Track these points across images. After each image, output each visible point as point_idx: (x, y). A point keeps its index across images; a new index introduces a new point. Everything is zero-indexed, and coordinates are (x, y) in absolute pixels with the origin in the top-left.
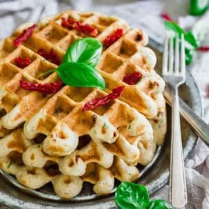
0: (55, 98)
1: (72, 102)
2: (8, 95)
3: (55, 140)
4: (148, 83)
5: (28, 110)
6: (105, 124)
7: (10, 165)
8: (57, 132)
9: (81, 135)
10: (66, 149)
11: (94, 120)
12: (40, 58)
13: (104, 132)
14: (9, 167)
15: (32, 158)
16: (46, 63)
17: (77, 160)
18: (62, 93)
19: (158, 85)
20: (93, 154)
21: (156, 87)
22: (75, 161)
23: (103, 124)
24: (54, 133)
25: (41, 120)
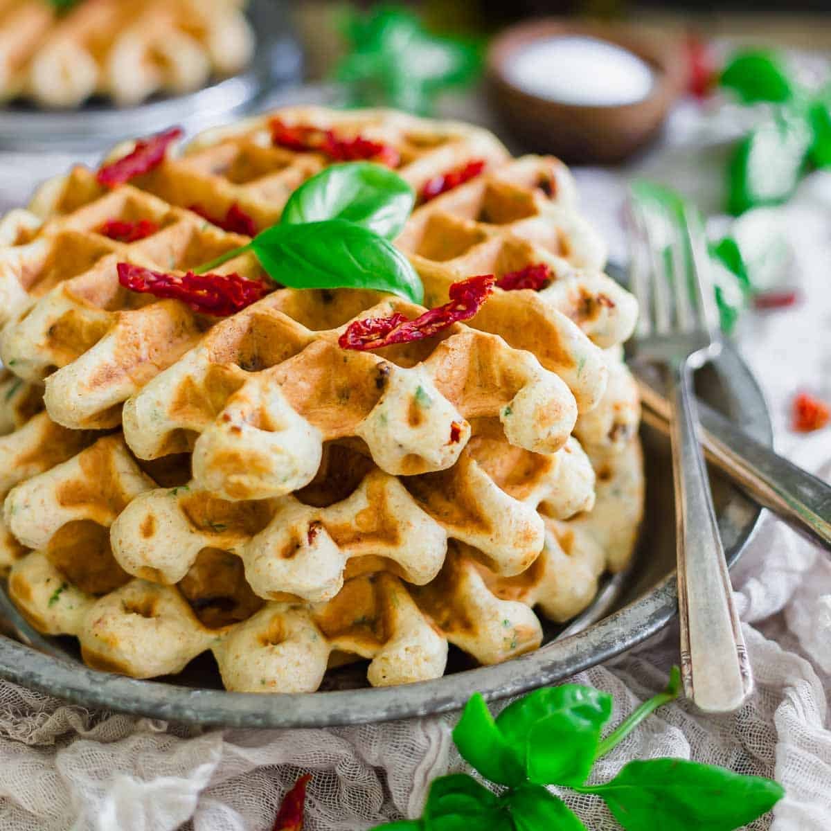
0: (241, 319)
1: (303, 332)
2: (71, 312)
3: (236, 430)
4: (577, 296)
5: (140, 360)
6: (419, 391)
7: (59, 591)
8: (247, 408)
9: (334, 434)
10: (278, 464)
11: (381, 381)
12: (191, 222)
13: (415, 419)
14: (55, 598)
15: (148, 531)
16: (212, 236)
17: (311, 534)
18: (269, 306)
19: (611, 305)
20: (374, 527)
21: (605, 310)
22: (304, 537)
23: (413, 392)
24: (235, 411)
25: (189, 382)
